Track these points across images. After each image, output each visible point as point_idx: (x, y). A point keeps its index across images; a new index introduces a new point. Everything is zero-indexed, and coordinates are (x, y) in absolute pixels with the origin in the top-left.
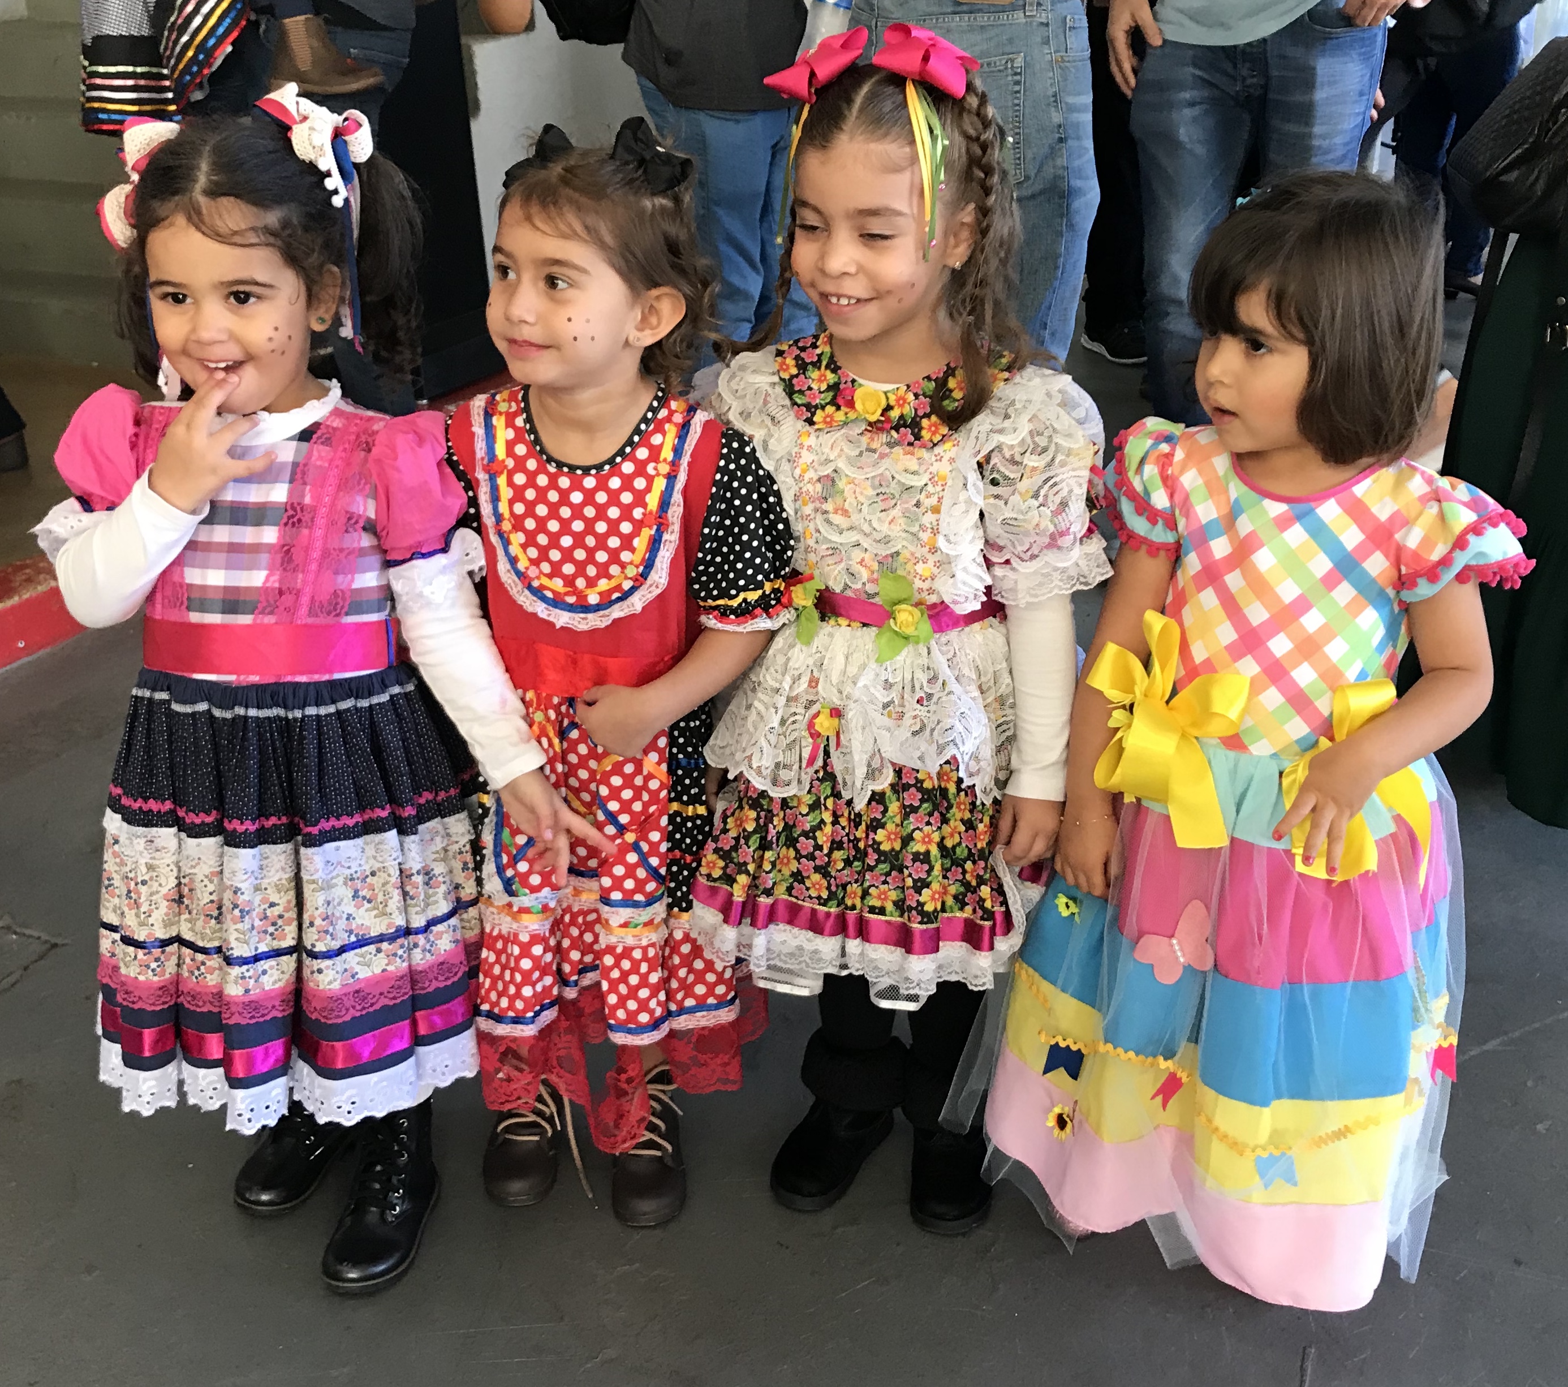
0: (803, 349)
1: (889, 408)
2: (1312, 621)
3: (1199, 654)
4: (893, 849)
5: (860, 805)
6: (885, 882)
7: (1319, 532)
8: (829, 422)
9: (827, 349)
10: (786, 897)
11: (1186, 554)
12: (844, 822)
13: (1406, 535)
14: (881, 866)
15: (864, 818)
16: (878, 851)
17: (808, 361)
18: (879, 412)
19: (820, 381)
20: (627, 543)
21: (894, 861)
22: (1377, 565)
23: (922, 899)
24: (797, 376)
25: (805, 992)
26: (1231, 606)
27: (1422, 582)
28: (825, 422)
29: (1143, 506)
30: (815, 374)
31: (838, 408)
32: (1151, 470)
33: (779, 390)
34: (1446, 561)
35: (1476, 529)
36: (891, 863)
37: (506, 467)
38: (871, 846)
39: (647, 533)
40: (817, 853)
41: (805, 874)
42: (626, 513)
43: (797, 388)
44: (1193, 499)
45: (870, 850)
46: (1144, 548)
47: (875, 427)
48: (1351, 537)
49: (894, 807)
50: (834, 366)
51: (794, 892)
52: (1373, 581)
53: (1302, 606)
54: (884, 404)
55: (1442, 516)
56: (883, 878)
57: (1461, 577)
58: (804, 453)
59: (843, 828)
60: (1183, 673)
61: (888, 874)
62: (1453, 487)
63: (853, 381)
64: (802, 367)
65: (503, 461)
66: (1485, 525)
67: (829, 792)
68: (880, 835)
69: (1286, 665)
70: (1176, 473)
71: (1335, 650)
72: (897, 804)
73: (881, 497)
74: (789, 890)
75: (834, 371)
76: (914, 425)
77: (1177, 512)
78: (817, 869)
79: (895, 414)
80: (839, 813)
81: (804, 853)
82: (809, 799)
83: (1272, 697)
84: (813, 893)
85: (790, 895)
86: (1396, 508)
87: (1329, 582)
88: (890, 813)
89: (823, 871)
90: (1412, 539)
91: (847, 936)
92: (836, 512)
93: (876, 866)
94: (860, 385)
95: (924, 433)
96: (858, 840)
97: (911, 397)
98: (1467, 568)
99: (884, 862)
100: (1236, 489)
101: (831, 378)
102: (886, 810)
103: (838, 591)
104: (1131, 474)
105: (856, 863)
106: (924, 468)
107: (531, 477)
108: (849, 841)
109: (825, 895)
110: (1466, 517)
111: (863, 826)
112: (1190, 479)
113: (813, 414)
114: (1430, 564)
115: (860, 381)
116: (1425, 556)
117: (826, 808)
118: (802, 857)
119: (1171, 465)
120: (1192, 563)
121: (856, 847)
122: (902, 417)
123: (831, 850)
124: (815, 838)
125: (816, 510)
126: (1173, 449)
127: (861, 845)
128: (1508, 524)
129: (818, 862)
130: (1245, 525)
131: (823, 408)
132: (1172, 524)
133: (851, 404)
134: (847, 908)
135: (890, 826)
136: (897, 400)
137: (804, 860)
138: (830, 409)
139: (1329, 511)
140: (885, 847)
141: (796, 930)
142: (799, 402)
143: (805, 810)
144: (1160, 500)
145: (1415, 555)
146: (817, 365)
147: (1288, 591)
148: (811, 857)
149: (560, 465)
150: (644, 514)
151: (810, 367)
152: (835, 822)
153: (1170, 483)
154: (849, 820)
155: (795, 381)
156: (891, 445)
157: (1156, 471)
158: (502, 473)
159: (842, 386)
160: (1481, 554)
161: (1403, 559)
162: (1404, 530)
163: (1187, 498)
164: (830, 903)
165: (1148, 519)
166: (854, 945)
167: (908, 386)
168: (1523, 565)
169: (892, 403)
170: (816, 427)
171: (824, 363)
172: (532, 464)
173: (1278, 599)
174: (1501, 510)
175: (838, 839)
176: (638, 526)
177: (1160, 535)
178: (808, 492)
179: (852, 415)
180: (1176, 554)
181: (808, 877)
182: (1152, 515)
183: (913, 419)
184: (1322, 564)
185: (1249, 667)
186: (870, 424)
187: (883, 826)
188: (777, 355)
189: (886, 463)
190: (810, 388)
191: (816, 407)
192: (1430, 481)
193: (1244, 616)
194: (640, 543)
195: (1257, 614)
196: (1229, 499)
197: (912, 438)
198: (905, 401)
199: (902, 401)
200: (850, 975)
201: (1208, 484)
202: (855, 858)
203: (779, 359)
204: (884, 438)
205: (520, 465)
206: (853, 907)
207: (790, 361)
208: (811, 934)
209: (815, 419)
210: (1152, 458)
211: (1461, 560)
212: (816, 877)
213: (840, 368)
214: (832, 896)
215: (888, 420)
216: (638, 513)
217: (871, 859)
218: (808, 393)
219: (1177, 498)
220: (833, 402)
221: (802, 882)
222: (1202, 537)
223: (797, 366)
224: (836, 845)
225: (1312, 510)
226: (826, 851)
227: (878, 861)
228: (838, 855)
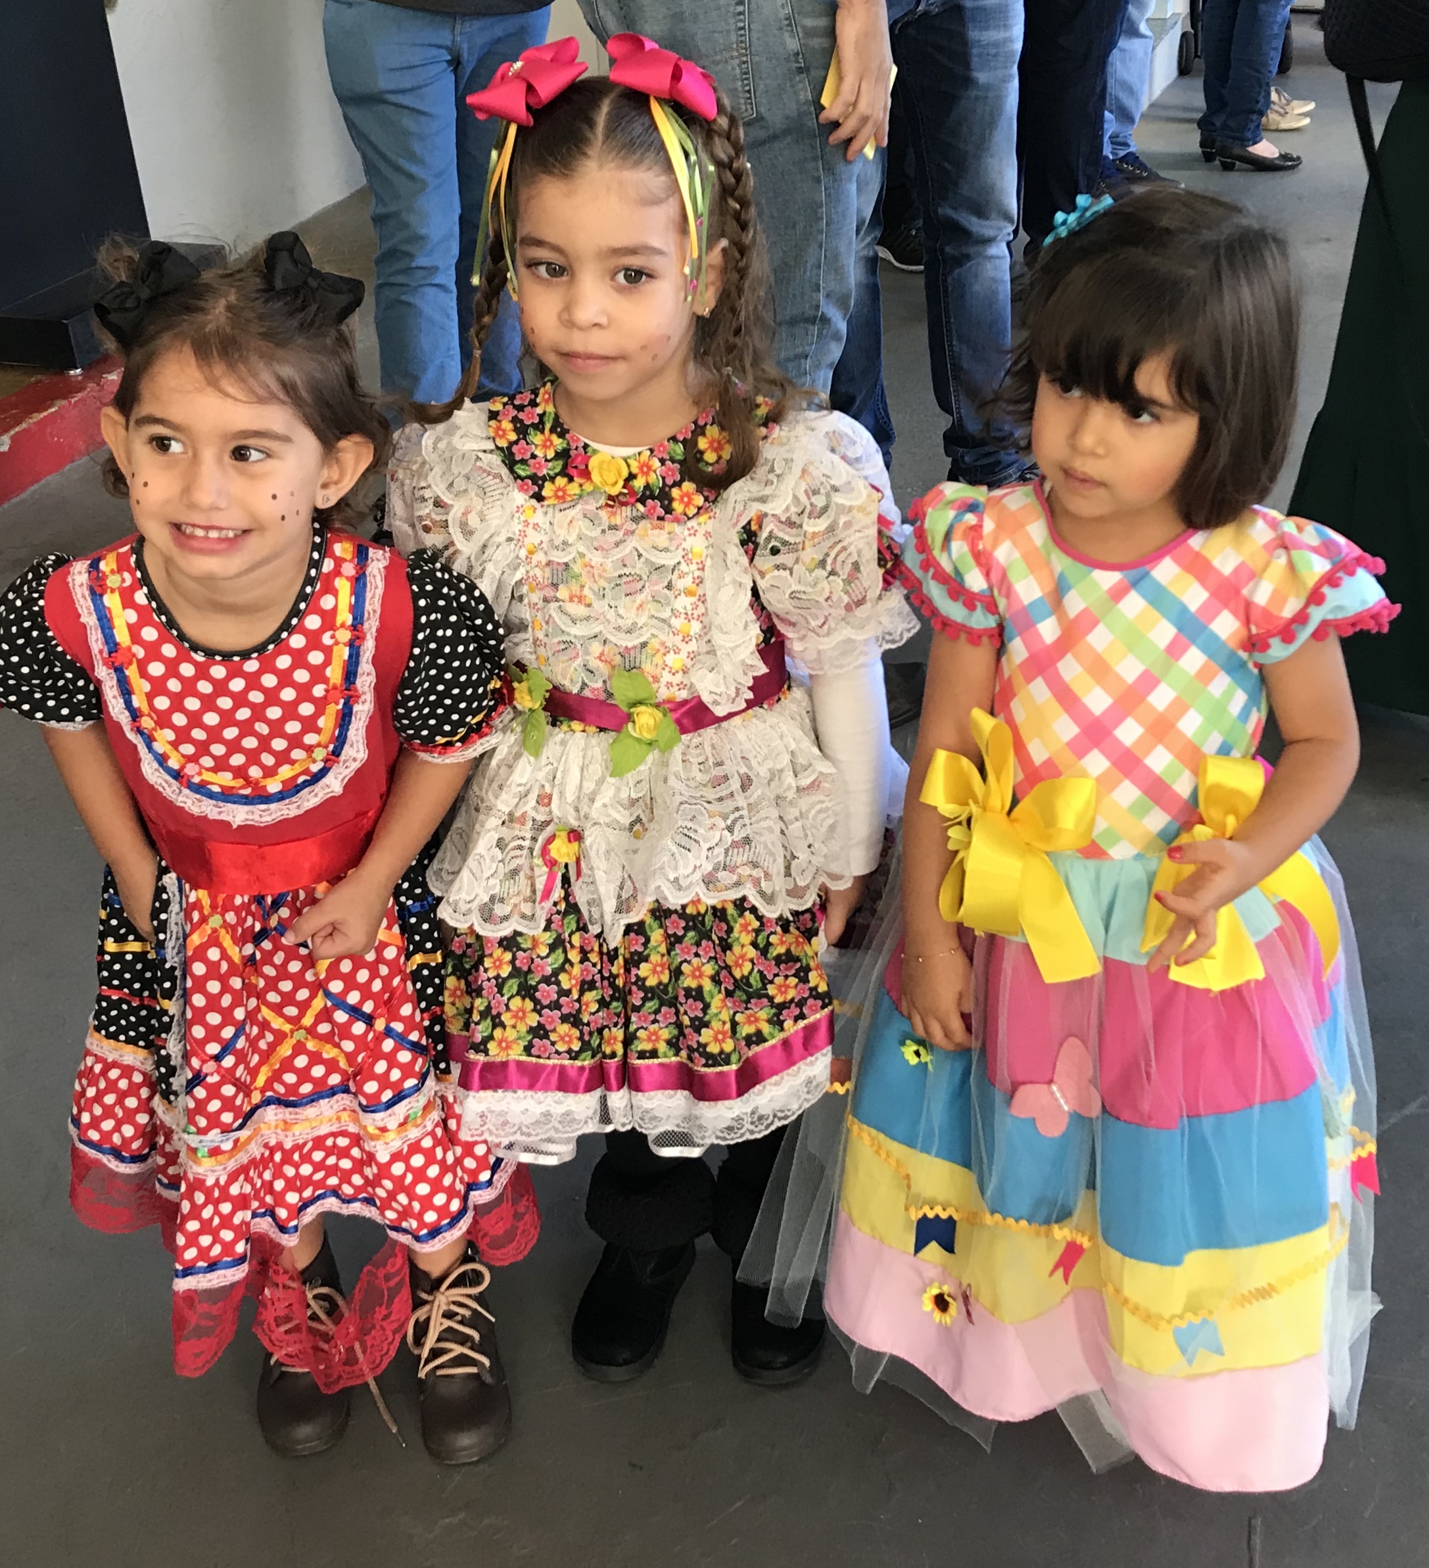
0: (520, 408)
1: (632, 477)
2: (1161, 698)
3: (1038, 754)
4: (660, 983)
5: (615, 939)
6: (655, 1021)
7: (1160, 599)
8: (561, 496)
9: (550, 409)
10: (524, 1058)
11: (1011, 639)
12: (594, 957)
13: (1253, 591)
14: (649, 1004)
15: (621, 951)
16: (642, 987)
17: (528, 422)
18: (621, 483)
19: (545, 446)
20: (310, 725)
21: (663, 996)
22: (1226, 626)
23: (702, 1040)
24: (516, 442)
25: (552, 1161)
26: (1066, 698)
27: (1276, 644)
28: (557, 497)
29: (956, 588)
30: (537, 438)
31: (571, 479)
32: (959, 547)
33: (496, 460)
34: (1301, 618)
35: (1331, 580)
36: (660, 998)
37: (134, 655)
38: (635, 983)
39: (333, 709)
40: (563, 1000)
41: (548, 1027)
42: (304, 693)
43: (518, 458)
44: (1012, 576)
45: (634, 988)
46: (963, 636)
47: (614, 501)
48: (1195, 596)
49: (657, 935)
50: (559, 429)
51: (534, 1051)
52: (1223, 644)
53: (1148, 681)
54: (625, 474)
55: (1291, 566)
56: (652, 1017)
57: (1319, 634)
58: (530, 531)
59: (594, 965)
60: (1021, 776)
61: (657, 1012)
62: (1300, 529)
63: (586, 446)
64: (522, 430)
65: (129, 649)
66: (1340, 574)
67: (574, 926)
68: (644, 970)
69: (1138, 753)
70: (988, 547)
71: (1190, 725)
72: (661, 931)
73: (625, 579)
74: (528, 1050)
75: (561, 435)
76: (663, 497)
77: (996, 592)
78: (564, 1019)
79: (639, 484)
80: (588, 949)
81: (545, 1002)
82: (548, 938)
83: (1128, 793)
84: (561, 1047)
85: (530, 1055)
86: (1240, 559)
87: (1175, 650)
88: (653, 943)
89: (574, 1020)
90: (1262, 595)
91: (609, 1089)
92: (571, 600)
93: (643, 1005)
94: (595, 452)
95: (675, 505)
96: (616, 977)
97: (656, 463)
98: (1325, 624)
99: (652, 999)
100: (1061, 562)
101: (558, 443)
102: (648, 940)
103: (575, 691)
104: (936, 553)
105: (615, 1004)
106: (675, 543)
107: (172, 668)
108: (603, 978)
109: (576, 1046)
110: (1319, 566)
111: (621, 960)
112: (1003, 553)
113: (541, 487)
114: (1282, 622)
115: (593, 445)
116: (1275, 613)
117: (572, 946)
118: (543, 1007)
119: (981, 537)
120: (1018, 650)
121: (612, 985)
122: (647, 487)
123: (582, 993)
124: (558, 983)
125: (546, 600)
126: (981, 520)
127: (620, 982)
128: (1366, 567)
129: (565, 1010)
130: (1074, 604)
131: (552, 479)
132: (992, 607)
133: (586, 474)
134: (605, 1056)
135: (655, 958)
136: (641, 468)
137: (546, 1011)
138: (561, 481)
139: (1166, 571)
140: (651, 982)
141: (540, 1095)
142: (522, 473)
143: (544, 951)
144: (975, 581)
145: (1266, 613)
146: (539, 427)
147: (1129, 670)
148: (556, 1006)
149: (210, 653)
150: (327, 691)
151: (531, 430)
152: (584, 959)
153: (983, 560)
154: (601, 953)
155: (515, 449)
156: (636, 520)
157: (966, 548)
158: (130, 663)
159: (573, 453)
160: (1340, 608)
161: (1253, 618)
162: (1251, 584)
163: (1004, 576)
164: (583, 1056)
165: (965, 604)
166: (618, 1099)
167: (652, 451)
168: (1385, 613)
169: (635, 470)
170: (546, 503)
171: (548, 426)
172: (169, 650)
173: (1119, 679)
174: (1357, 551)
175: (589, 978)
176: (321, 705)
177: (981, 620)
178: (535, 578)
179: (588, 487)
180: (999, 637)
181: (554, 1030)
182: (970, 600)
183: (661, 489)
184: (1164, 632)
185: (1097, 763)
186: (610, 498)
187: (646, 959)
188: (490, 419)
189: (632, 543)
190: (534, 456)
191: (544, 479)
192: (1274, 524)
193: (1084, 707)
194: (326, 722)
195: (1098, 701)
196: (1051, 572)
197: (661, 512)
198: (649, 468)
199: (646, 468)
200: (615, 1132)
201: (1026, 557)
202: (613, 998)
203: (493, 423)
204: (627, 511)
205: (153, 651)
206: (613, 1055)
207: (507, 425)
208: (560, 1094)
209: (544, 493)
210: (958, 532)
211: (1317, 615)
212: (564, 1028)
213: (568, 431)
214: (586, 1046)
215: (632, 492)
216: (319, 691)
217: (636, 998)
218: (531, 462)
219: (995, 577)
220: (564, 473)
221: (546, 1036)
222: (1027, 623)
223: (516, 430)
224: (587, 985)
225: (1147, 574)
226: (575, 995)
227: (645, 1000)
228: (590, 996)
